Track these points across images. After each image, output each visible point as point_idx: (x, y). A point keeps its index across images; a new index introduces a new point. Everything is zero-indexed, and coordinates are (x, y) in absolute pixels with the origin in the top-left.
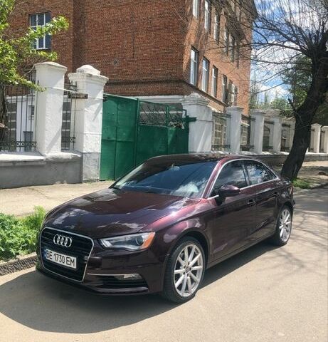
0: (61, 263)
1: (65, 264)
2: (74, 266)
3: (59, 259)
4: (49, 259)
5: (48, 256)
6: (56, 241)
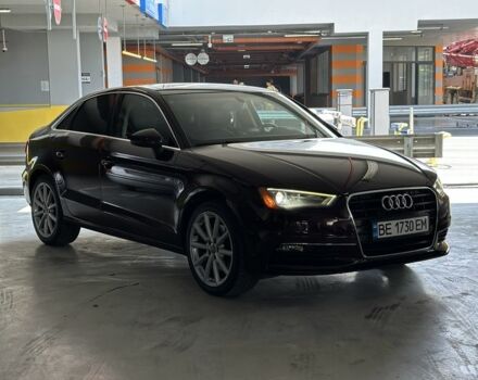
0: (410, 232)
1: (415, 231)
4: (385, 236)
5: (382, 232)
6: (388, 206)
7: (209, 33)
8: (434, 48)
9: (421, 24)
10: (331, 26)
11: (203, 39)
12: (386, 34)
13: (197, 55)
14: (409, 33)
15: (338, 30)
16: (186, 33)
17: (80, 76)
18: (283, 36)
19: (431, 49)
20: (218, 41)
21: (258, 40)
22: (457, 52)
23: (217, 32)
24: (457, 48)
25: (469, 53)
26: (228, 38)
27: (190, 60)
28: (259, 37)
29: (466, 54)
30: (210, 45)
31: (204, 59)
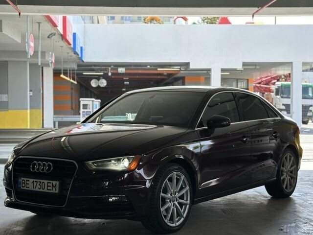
0: (41, 190)
1: (45, 190)
2: (56, 191)
3: (38, 186)
4: (25, 188)
5: (24, 185)
6: (33, 168)
7: (110, 66)
8: (248, 80)
9: (244, 64)
10: (188, 64)
11: (105, 70)
12: (223, 70)
13: (98, 80)
14: (235, 70)
15: (192, 67)
16: (95, 66)
17: (28, 92)
18: (156, 70)
19: (246, 81)
20: (115, 71)
21: (140, 72)
22: (260, 83)
23: (115, 66)
24: (260, 81)
25: (267, 84)
26: (121, 70)
27: (94, 84)
28: (142, 69)
29: (265, 84)
30: (110, 74)
31: (103, 83)
